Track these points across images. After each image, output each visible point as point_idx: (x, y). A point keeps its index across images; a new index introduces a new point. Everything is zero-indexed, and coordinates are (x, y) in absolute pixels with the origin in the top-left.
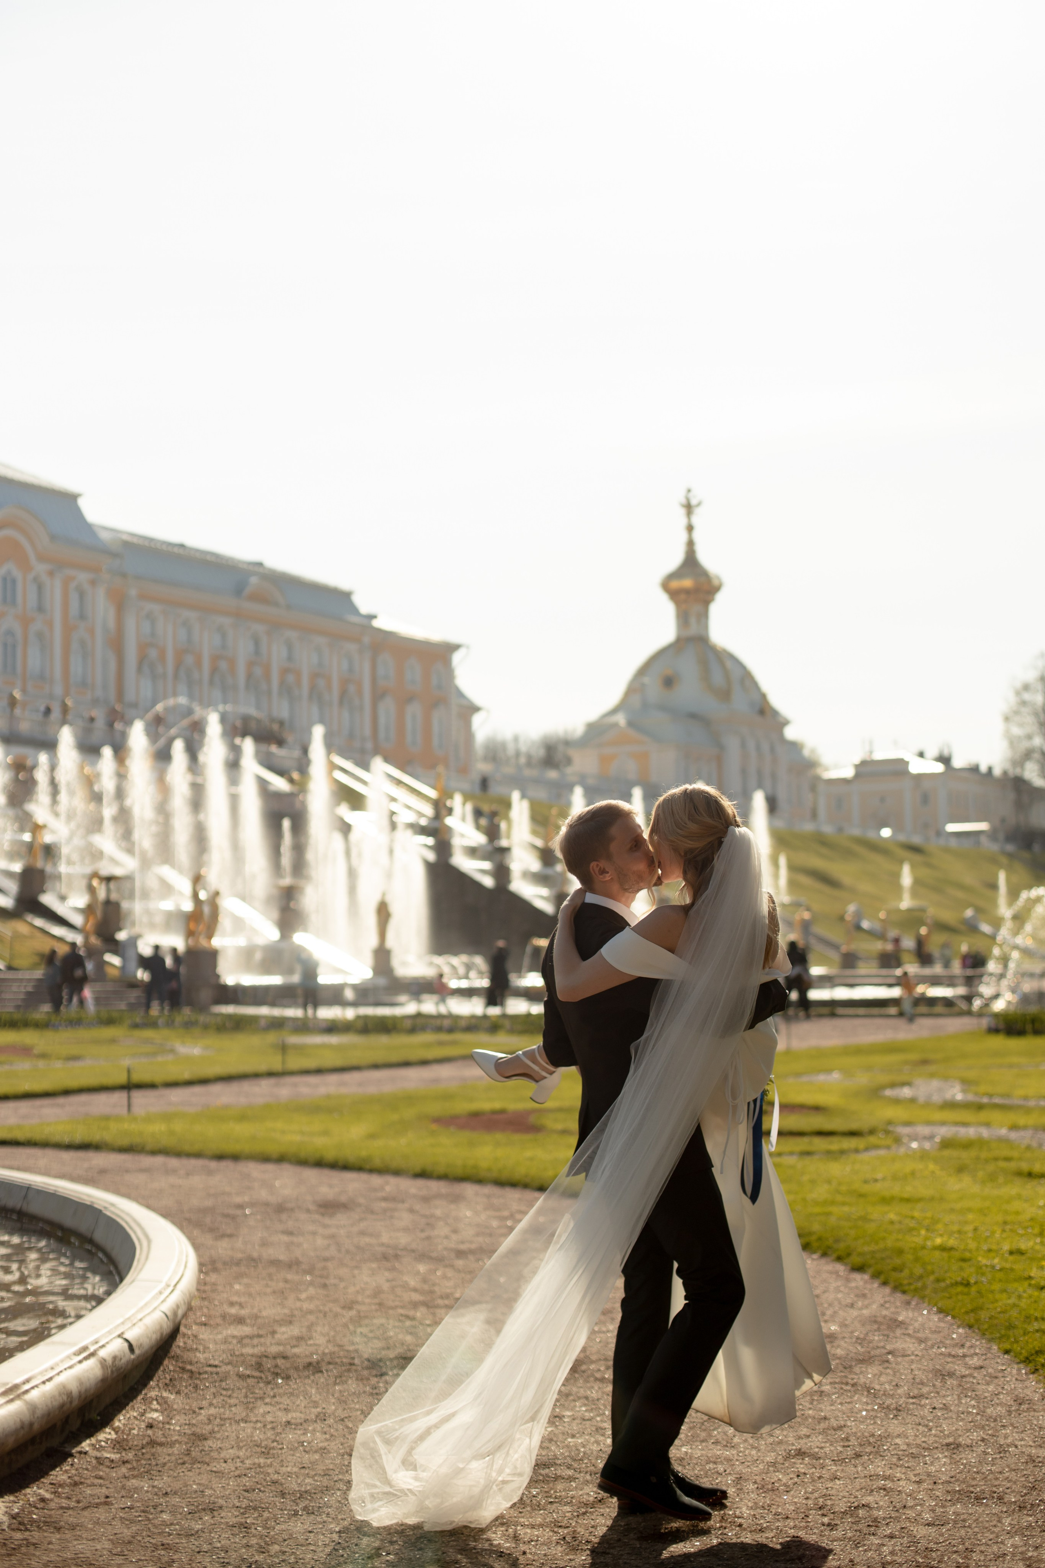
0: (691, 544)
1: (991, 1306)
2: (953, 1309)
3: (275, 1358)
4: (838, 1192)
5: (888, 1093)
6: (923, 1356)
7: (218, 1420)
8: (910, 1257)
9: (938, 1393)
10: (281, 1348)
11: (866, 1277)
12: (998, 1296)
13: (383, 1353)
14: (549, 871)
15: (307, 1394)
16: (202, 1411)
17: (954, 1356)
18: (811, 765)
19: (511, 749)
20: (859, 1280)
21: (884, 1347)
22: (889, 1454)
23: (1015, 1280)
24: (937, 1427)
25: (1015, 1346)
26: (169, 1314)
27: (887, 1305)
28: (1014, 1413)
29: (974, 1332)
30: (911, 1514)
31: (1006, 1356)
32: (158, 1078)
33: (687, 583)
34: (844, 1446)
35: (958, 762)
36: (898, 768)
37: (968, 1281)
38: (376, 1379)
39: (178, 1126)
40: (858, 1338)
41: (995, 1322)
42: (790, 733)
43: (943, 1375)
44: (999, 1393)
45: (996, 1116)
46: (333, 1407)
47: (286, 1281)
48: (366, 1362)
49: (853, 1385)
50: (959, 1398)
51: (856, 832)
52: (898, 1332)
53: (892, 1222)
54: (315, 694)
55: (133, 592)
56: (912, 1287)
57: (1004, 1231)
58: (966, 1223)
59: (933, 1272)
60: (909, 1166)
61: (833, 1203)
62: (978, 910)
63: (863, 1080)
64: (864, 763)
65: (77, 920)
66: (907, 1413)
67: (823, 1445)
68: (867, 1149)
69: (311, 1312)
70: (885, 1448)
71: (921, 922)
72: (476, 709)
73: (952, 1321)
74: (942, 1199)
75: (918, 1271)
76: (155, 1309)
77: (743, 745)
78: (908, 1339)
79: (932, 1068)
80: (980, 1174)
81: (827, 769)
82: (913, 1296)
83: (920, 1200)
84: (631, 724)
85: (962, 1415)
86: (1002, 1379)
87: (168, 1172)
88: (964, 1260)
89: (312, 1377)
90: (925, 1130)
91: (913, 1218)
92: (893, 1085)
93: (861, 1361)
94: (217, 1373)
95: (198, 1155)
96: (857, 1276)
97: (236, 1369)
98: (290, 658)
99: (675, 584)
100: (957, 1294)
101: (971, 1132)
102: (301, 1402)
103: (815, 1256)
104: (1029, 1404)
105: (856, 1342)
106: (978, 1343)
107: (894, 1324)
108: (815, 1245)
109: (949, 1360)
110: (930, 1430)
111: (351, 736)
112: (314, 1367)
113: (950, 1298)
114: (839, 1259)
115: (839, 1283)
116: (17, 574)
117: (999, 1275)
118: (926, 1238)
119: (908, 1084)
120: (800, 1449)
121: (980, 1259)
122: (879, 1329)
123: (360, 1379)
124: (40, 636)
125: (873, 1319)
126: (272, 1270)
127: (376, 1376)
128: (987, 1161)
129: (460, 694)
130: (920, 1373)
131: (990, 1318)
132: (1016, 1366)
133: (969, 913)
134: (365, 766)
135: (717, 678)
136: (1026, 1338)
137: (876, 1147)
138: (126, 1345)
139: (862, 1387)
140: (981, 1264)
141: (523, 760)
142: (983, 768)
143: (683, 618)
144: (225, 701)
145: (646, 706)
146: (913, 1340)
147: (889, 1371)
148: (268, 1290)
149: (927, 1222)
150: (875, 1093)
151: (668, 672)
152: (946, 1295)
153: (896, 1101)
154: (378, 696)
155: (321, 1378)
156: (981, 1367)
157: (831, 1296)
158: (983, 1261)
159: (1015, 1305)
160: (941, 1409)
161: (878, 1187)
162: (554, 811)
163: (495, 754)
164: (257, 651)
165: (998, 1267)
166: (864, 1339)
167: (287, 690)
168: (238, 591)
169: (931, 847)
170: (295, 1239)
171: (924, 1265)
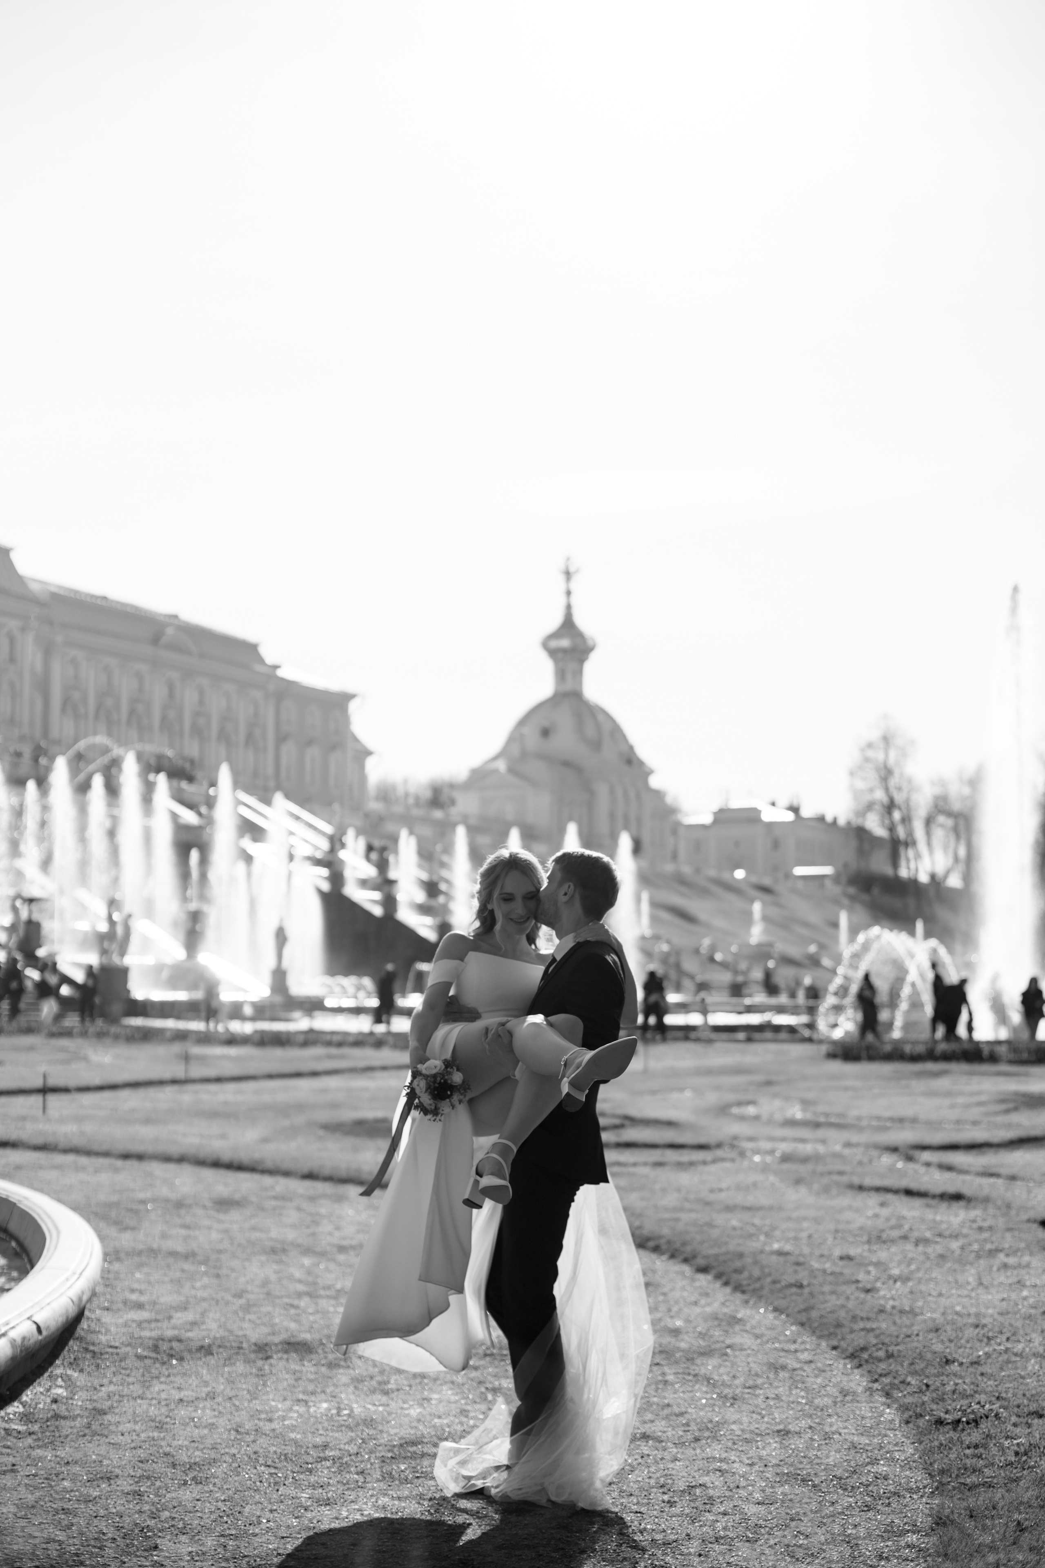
0: (569, 607)
1: (822, 1306)
2: (788, 1308)
3: (170, 1341)
4: (686, 1200)
5: (735, 1110)
6: (758, 1351)
7: (117, 1397)
8: (749, 1260)
9: (771, 1384)
10: (176, 1332)
11: (710, 1277)
12: (828, 1297)
14: (433, 903)
15: (199, 1374)
16: (103, 1388)
17: (786, 1351)
18: (672, 811)
19: (400, 791)
20: (703, 1280)
21: (723, 1342)
22: (725, 1439)
23: (844, 1283)
24: (769, 1415)
25: (842, 1343)
27: (728, 1304)
28: (839, 1403)
29: (805, 1329)
30: (743, 1493)
31: (834, 1352)
32: (72, 1083)
33: (565, 643)
34: (684, 1431)
35: (806, 813)
36: (751, 816)
37: (800, 1283)
38: (261, 1362)
39: (89, 1128)
40: (700, 1333)
41: (825, 1321)
42: (654, 782)
43: (776, 1368)
44: (826, 1385)
45: (830, 1133)
46: (222, 1387)
47: (183, 1271)
48: (253, 1346)
49: (694, 1376)
50: (790, 1389)
51: (712, 873)
52: (737, 1328)
53: (734, 1228)
54: (224, 736)
55: (59, 639)
56: (751, 1288)
57: (835, 1238)
58: (801, 1230)
59: (770, 1275)
60: (752, 1178)
61: (682, 1209)
62: (822, 946)
63: (713, 1098)
64: (721, 811)
65: (2, 936)
66: (743, 1402)
67: (665, 1429)
68: (714, 1161)
69: (204, 1299)
70: (722, 1433)
71: (769, 956)
72: (369, 753)
73: (786, 1319)
74: (780, 1208)
75: (756, 1273)
76: (62, 1294)
77: (612, 791)
78: (746, 1335)
79: (775, 1089)
80: (816, 1186)
81: (685, 815)
82: (752, 1296)
83: (760, 1208)
84: (511, 770)
85: (792, 1405)
86: (830, 1373)
87: (79, 1169)
88: (798, 1264)
89: (203, 1359)
90: (766, 1145)
91: (753, 1225)
92: (739, 1104)
93: (703, 1354)
94: (117, 1354)
95: (106, 1154)
96: (701, 1277)
97: (135, 1350)
98: (201, 702)
99: (554, 644)
100: (791, 1295)
101: (808, 1149)
102: (193, 1381)
103: (664, 1257)
104: (853, 1395)
105: (698, 1337)
106: (809, 1339)
107: (734, 1320)
108: (664, 1247)
109: (782, 1354)
110: (763, 1417)
111: (255, 774)
112: (206, 1350)
113: (784, 1298)
114: (686, 1260)
115: (685, 1283)
117: (830, 1278)
118: (765, 1244)
119: (752, 1103)
121: (813, 1263)
122: (719, 1325)
123: (248, 1361)
125: (715, 1316)
126: (171, 1260)
127: (262, 1359)
128: (822, 1174)
129: (356, 739)
130: (756, 1365)
131: (820, 1317)
132: (842, 1361)
133: (813, 949)
134: (267, 802)
135: (590, 730)
136: (853, 1336)
137: (722, 1160)
138: (34, 1327)
139: (703, 1377)
140: (813, 1268)
141: (411, 801)
142: (829, 818)
143: (561, 675)
144: (141, 740)
145: (524, 754)
146: (750, 1336)
147: (727, 1363)
148: (166, 1279)
149: (766, 1229)
150: (723, 1110)
151: (546, 723)
152: (781, 1295)
153: (742, 1118)
154: (281, 739)
155: (212, 1360)
156: (811, 1362)
157: (677, 1294)
158: (816, 1265)
159: (843, 1306)
160: (774, 1399)
161: (722, 1196)
162: (439, 847)
163: (386, 794)
164: (171, 695)
165: (829, 1271)
166: (706, 1334)
167: (198, 732)
168: (156, 640)
169: (780, 888)
170: (192, 1233)
171: (762, 1268)
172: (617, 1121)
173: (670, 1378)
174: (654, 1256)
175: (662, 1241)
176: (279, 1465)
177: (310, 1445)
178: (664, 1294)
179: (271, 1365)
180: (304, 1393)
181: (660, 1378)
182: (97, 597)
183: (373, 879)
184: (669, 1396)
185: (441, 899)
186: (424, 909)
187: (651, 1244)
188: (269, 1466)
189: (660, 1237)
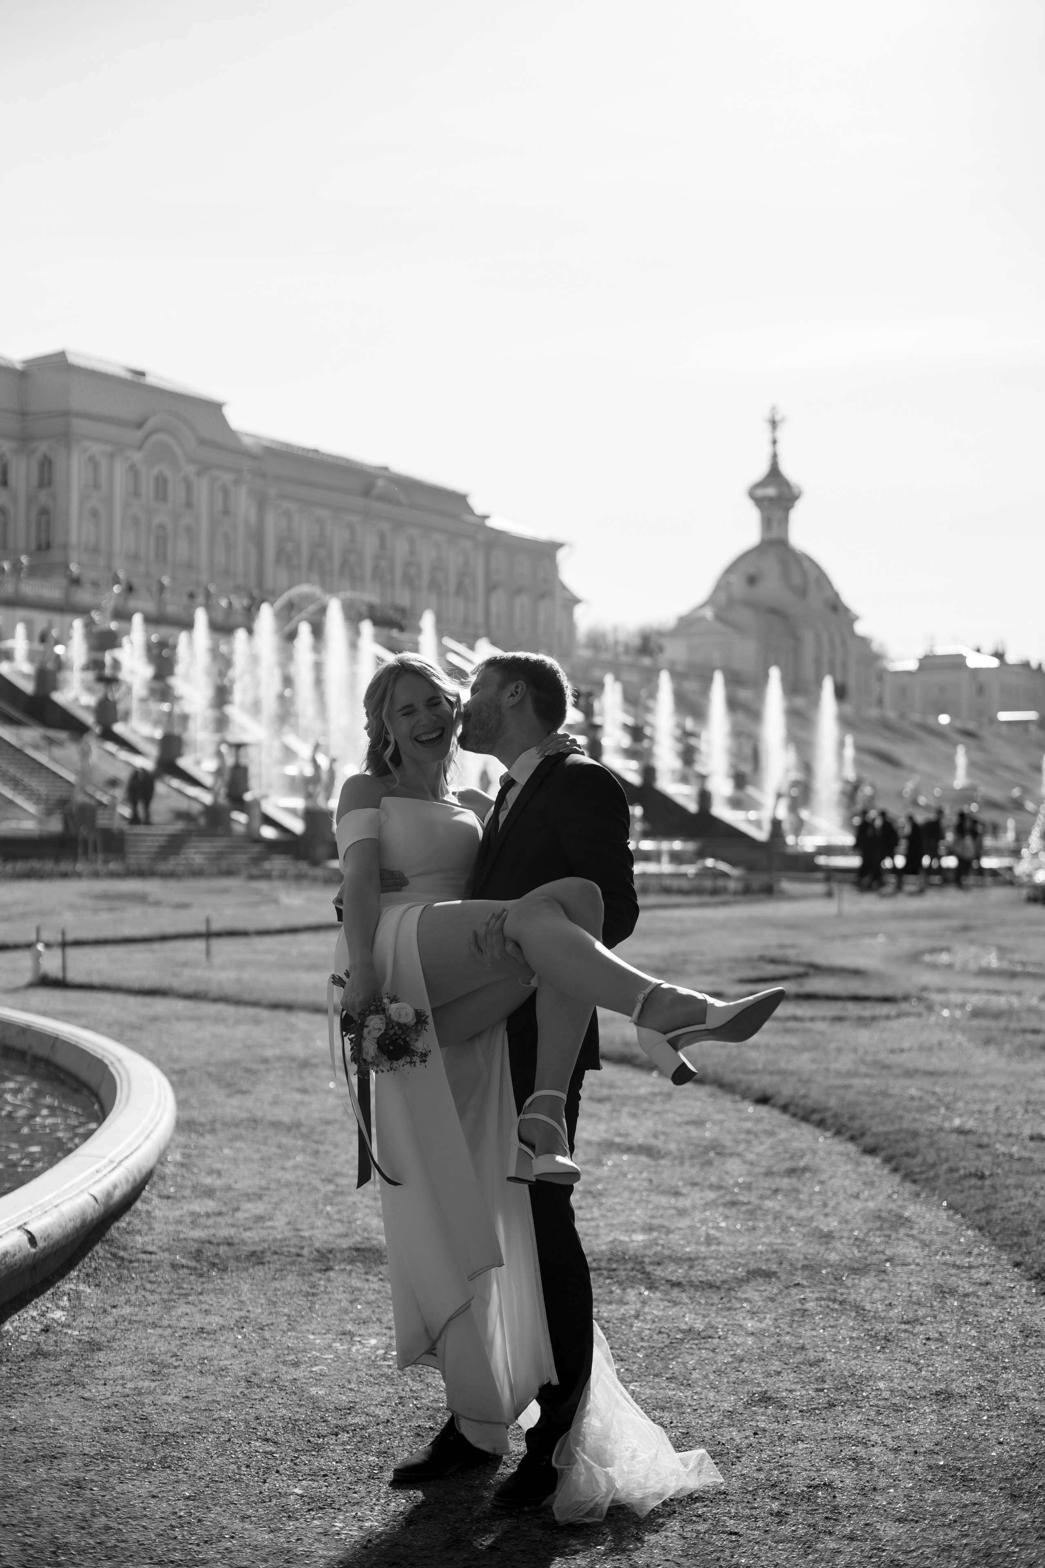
0: (775, 456)
1: (1005, 1205)
2: (964, 1206)
3: (218, 1244)
4: (863, 1062)
5: (927, 958)
6: (924, 1266)
7: (126, 1323)
8: (924, 1141)
9: (935, 1317)
10: (232, 1231)
11: (878, 1160)
12: (1013, 1193)
13: (338, 1241)
14: (638, 747)
15: (237, 1292)
16: (114, 1310)
17: (958, 1267)
18: (877, 657)
19: (610, 639)
20: (871, 1164)
21: (883, 1252)
22: (867, 1404)
23: (1034, 1173)
24: (928, 1366)
25: (1027, 1257)
26: (98, 1196)
27: (895, 1196)
28: (1019, 1349)
29: (984, 1235)
30: (881, 1500)
31: (1016, 1270)
33: (771, 491)
34: (817, 1390)
35: (1012, 658)
36: (956, 662)
37: (983, 1173)
38: (319, 1275)
40: (856, 1239)
41: (1008, 1225)
42: (860, 628)
43: (943, 1292)
44: (1004, 1319)
45: (1027, 985)
46: (260, 1310)
47: (280, 1146)
48: (315, 1253)
49: (841, 1303)
50: (959, 1326)
51: (917, 717)
52: (902, 1231)
53: (912, 1098)
54: (435, 585)
55: (272, 491)
56: (924, 1176)
57: (1026, 1111)
58: (988, 1101)
59: (947, 1160)
60: (937, 1036)
61: (855, 1074)
62: (1025, 790)
63: (906, 944)
64: (926, 657)
65: (208, 781)
66: (897, 1344)
67: (793, 1387)
68: (899, 1016)
69: (288, 1184)
70: (864, 1394)
72: (577, 601)
73: (961, 1220)
74: (966, 1074)
75: (931, 1157)
76: (82, 1191)
77: (818, 638)
78: (911, 1242)
79: (972, 935)
80: (1007, 1047)
81: (892, 661)
82: (924, 1187)
83: (944, 1073)
84: (718, 617)
85: (959, 1350)
86: (1010, 1301)
88: (980, 1146)
89: (251, 1270)
90: (955, 998)
91: (934, 1093)
92: (933, 951)
93: (854, 1271)
94: (149, 1262)
96: (868, 1159)
97: (172, 1257)
98: (412, 552)
99: (760, 492)
100: (970, 1188)
101: (1001, 1002)
102: (227, 1302)
103: (828, 1134)
104: (1037, 1336)
105: (854, 1244)
106: (987, 1250)
107: (901, 1221)
108: (829, 1121)
109: (953, 1271)
110: (920, 1370)
111: (466, 623)
112: (256, 1258)
113: (962, 1191)
114: (852, 1139)
115: (849, 1167)
116: (168, 473)
117: (1016, 1166)
118: (945, 1118)
119: (948, 950)
120: (766, 1392)
121: (998, 1146)
122: (881, 1229)
123: (302, 1274)
124: (189, 530)
125: (877, 1214)
126: (270, 1132)
127: (320, 1271)
128: (1015, 1032)
129: (564, 588)
130: (918, 1288)
131: (1003, 1220)
132: (1026, 1283)
133: (1016, 792)
134: (472, 647)
135: (797, 579)
136: (1040, 1248)
137: (908, 1014)
138: (25, 1238)
139: (851, 1306)
140: (998, 1152)
141: (621, 649)
142: (1034, 664)
143: (767, 523)
144: (353, 588)
145: (731, 602)
146: (917, 1244)
147: (884, 1285)
148: (257, 1156)
149: (948, 1099)
150: (915, 958)
151: (752, 570)
152: (959, 1187)
153: (934, 966)
154: (491, 588)
155: (259, 1272)
156: (987, 1283)
157: (836, 1183)
158: (1001, 1148)
159: (1031, 1205)
160: (937, 1340)
161: (902, 1058)
162: (643, 693)
163: (596, 642)
164: (383, 545)
165: (1016, 1156)
166: (863, 1240)
167: (409, 582)
168: (367, 492)
169: (985, 733)
170: (307, 1098)
171: (939, 1150)
172: (800, 970)
173: (810, 1305)
174: (817, 1131)
175: (828, 1114)
176: (281, 1439)
177: (331, 1407)
178: (822, 1183)
179: (329, 1280)
180: (354, 1321)
181: (798, 1306)
182: (308, 451)
183: (578, 724)
184: (807, 1335)
185: (646, 743)
186: (630, 754)
187: (816, 1117)
188: (267, 1440)
189: (826, 1109)
